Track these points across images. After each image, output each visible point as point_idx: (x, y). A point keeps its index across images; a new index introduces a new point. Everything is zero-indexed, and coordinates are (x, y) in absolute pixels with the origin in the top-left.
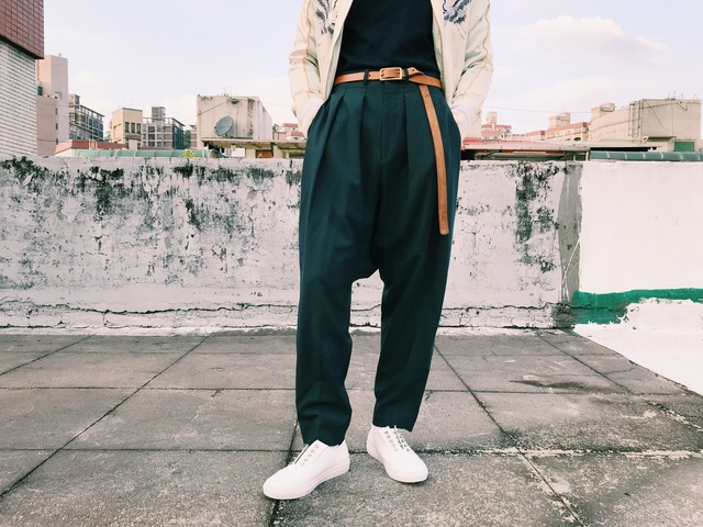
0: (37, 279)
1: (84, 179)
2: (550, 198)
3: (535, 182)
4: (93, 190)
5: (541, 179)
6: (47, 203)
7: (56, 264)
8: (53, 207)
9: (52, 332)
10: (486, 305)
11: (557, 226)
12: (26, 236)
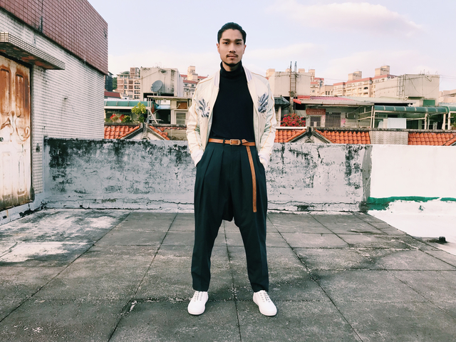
0: (151, 190)
1: (171, 149)
2: (359, 159)
3: (353, 152)
4: (175, 154)
5: (355, 151)
6: (156, 159)
7: (159, 184)
8: (158, 161)
9: (157, 211)
10: (333, 202)
11: (362, 171)
12: (147, 172)
